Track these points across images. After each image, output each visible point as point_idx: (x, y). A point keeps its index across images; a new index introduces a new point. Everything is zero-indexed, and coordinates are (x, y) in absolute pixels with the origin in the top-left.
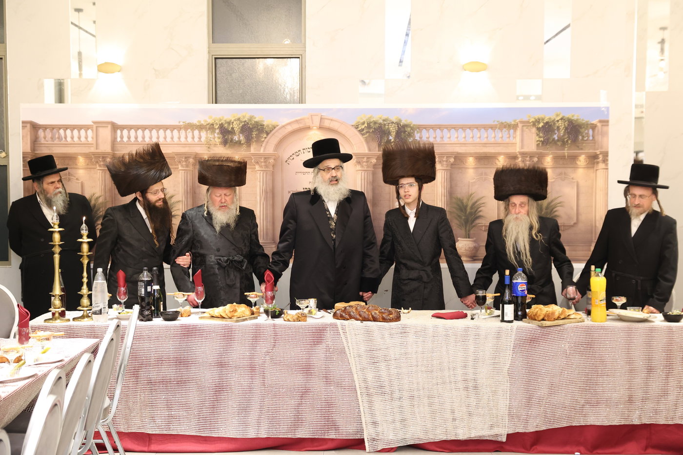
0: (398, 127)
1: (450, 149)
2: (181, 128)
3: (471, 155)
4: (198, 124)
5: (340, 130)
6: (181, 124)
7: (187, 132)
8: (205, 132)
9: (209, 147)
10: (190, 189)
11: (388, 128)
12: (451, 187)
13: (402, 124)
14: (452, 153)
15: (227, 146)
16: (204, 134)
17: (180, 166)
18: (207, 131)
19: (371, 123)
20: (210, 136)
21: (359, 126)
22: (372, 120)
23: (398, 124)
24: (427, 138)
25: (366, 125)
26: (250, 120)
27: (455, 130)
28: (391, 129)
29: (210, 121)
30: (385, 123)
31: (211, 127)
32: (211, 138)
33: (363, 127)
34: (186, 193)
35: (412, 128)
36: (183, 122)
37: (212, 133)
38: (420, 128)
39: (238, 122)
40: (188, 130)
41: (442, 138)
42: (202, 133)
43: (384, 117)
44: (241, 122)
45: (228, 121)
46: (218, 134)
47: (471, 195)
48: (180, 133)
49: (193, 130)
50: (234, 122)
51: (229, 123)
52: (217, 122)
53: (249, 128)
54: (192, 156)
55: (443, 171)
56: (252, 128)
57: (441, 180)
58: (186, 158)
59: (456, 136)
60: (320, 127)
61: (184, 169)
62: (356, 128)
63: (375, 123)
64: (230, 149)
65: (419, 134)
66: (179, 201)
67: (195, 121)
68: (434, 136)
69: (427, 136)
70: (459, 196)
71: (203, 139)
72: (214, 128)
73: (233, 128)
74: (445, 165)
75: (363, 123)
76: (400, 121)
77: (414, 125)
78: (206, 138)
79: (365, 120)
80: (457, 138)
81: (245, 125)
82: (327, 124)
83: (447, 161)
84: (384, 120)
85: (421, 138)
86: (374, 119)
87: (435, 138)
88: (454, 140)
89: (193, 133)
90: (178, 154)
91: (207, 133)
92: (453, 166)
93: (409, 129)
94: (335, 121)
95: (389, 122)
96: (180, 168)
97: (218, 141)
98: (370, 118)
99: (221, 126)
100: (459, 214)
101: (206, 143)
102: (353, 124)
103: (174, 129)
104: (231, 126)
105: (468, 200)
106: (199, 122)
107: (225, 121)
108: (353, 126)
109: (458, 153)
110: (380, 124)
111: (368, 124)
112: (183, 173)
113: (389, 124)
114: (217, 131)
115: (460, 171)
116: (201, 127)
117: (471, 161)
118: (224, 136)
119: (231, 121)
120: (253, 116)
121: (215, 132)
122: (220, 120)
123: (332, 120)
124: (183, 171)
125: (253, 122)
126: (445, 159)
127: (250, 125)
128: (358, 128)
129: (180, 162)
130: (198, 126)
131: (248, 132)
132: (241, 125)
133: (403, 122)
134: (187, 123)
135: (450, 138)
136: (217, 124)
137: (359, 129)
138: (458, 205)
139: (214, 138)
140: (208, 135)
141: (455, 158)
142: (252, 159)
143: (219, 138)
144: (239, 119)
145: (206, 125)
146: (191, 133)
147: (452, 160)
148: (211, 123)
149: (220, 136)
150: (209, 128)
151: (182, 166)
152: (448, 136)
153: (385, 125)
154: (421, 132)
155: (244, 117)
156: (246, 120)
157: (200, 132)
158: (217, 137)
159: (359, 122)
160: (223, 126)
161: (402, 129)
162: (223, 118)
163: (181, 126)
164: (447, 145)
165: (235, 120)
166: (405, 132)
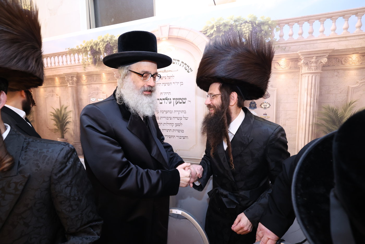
0: (252, 26)
1: (322, 46)
2: (67, 54)
3: (354, 51)
4: (77, 49)
5: (188, 38)
6: (67, 50)
7: (71, 56)
8: (81, 55)
9: (85, 67)
10: (76, 102)
11: (241, 29)
12: (321, 95)
13: (257, 22)
14: (325, 52)
15: (97, 65)
16: (81, 56)
17: (68, 84)
18: (82, 54)
19: (220, 25)
20: (85, 58)
21: (208, 31)
22: (222, 22)
23: (252, 23)
24: (290, 35)
25: (215, 29)
26: (111, 40)
27: (332, 20)
28: (244, 29)
29: (84, 45)
30: (237, 23)
31: (84, 50)
32: (85, 59)
33: (212, 31)
34: (74, 104)
35: (271, 26)
36: (68, 49)
37: (86, 55)
38: (280, 24)
39: (102, 43)
40: (71, 54)
41: (311, 33)
42: (79, 56)
43: (236, 17)
44: (105, 42)
45: (96, 43)
46: (90, 55)
47: (350, 104)
48: (67, 58)
49: (74, 54)
50: (100, 43)
51: (96, 45)
52: (88, 45)
53: (111, 46)
54: (75, 76)
55: (311, 75)
56: (113, 47)
57: (306, 87)
58: (72, 77)
59: (333, 27)
60: (169, 38)
61: (71, 86)
62: (205, 34)
63: (225, 25)
64: (99, 67)
65: (279, 32)
66: (70, 111)
67: (75, 47)
68: (300, 32)
69: (290, 32)
70: (332, 105)
71: (81, 61)
72: (87, 50)
73: (99, 49)
74: (313, 68)
75: (212, 27)
76: (255, 18)
77: (273, 21)
78: (83, 60)
79: (213, 23)
80: (334, 30)
81: (107, 45)
82: (175, 33)
83: (316, 62)
84: (235, 21)
85: (281, 36)
86: (225, 21)
87: (301, 34)
88: (328, 33)
89: (74, 56)
90: (67, 75)
91: (83, 55)
92: (325, 68)
93: (266, 27)
94: (183, 29)
95: (241, 22)
96: (69, 85)
97: (90, 61)
98: (220, 20)
99: (92, 47)
100: (330, 128)
101: (82, 64)
102: (202, 30)
103: (63, 54)
104: (98, 47)
105: (345, 110)
106: (78, 47)
107: (94, 43)
108: (201, 32)
109: (334, 51)
110: (231, 26)
111: (217, 27)
112: (71, 89)
113: (241, 24)
114: (89, 53)
115: (336, 74)
116: (78, 51)
117: (354, 58)
118: (94, 57)
119: (97, 43)
120: (113, 35)
121: (88, 54)
122: (91, 43)
123: (180, 29)
124: (71, 88)
125: (113, 41)
126: (313, 60)
127: (111, 44)
128: (206, 33)
129: (68, 81)
130: (77, 50)
131: (110, 51)
132: (105, 45)
133: (259, 19)
134: (70, 49)
135: (323, 32)
136: (88, 47)
137: (207, 35)
138: (330, 117)
139: (87, 59)
140: (84, 57)
141: (329, 58)
142: (114, 74)
143: (91, 58)
144: (103, 40)
145: (82, 49)
146: (73, 57)
147: (325, 60)
148: (85, 46)
149: (91, 56)
150: (84, 51)
151: (70, 84)
152: (321, 29)
153: (236, 26)
154: (281, 29)
155: (106, 37)
156: (108, 40)
157: (78, 55)
158: (88, 58)
159: (207, 27)
160: (93, 48)
161: (258, 29)
162: (92, 40)
163: (67, 52)
164: (318, 42)
165: (100, 42)
166: (261, 30)
